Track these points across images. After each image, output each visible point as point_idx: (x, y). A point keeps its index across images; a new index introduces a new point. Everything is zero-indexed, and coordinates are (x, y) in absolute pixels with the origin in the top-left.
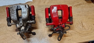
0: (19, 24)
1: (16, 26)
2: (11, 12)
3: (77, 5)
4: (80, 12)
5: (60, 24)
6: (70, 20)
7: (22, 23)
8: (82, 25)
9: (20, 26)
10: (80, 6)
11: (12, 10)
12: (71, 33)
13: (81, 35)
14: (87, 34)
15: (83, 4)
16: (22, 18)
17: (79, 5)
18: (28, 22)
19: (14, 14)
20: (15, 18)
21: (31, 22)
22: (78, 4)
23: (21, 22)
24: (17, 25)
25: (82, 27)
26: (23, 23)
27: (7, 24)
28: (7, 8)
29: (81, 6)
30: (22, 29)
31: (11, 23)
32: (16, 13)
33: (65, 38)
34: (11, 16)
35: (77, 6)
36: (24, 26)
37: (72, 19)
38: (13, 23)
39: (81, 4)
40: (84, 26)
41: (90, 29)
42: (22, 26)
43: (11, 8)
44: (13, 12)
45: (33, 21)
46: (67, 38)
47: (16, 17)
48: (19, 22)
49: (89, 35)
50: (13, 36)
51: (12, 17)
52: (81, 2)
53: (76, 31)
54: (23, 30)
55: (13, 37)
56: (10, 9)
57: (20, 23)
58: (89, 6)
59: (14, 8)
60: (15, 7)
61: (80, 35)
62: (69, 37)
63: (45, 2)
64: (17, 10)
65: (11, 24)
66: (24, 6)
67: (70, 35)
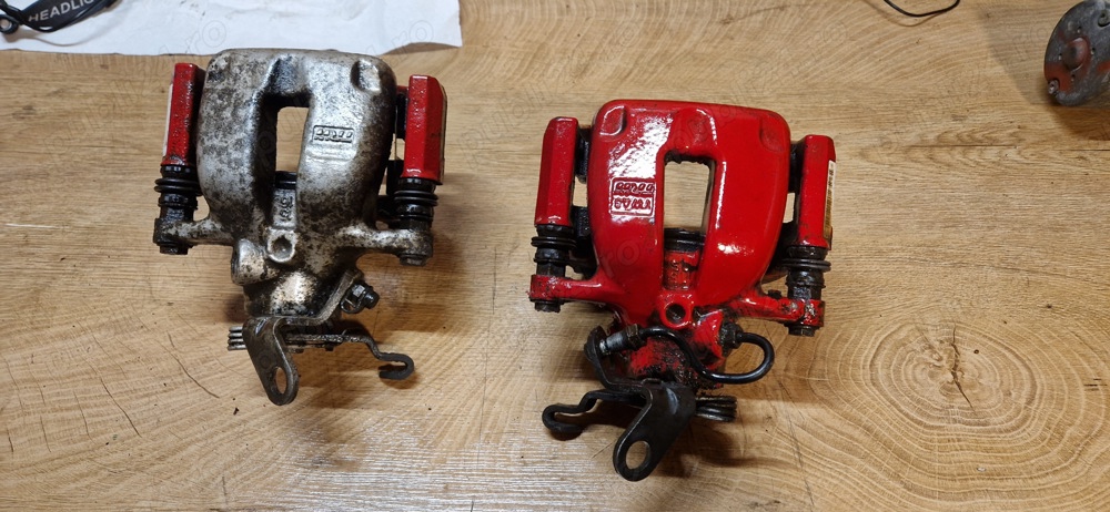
0: (262, 241)
1: (236, 256)
2: (206, 109)
3: (941, 142)
4: (953, 223)
5: (678, 309)
7: (294, 239)
8: (955, 369)
9: (269, 262)
10: (974, 155)
11: (228, 92)
12: (801, 434)
13: (909, 475)
14: (990, 475)
15: (1017, 140)
16: (301, 185)
17: (968, 144)
18: (356, 231)
19: (229, 130)
20: (230, 175)
21: (384, 237)
22: (960, 128)
23: (286, 226)
24: (245, 250)
25: (947, 390)
26: (304, 237)
27: (158, 223)
28: (180, 68)
29: (991, 154)
30: (278, 297)
31: (189, 218)
32: (250, 126)
33: (718, 473)
34: (200, 151)
35: (942, 155)
36: (309, 273)
37: (819, 274)
38: (208, 225)
39: (993, 142)
40: (966, 378)
41: (1035, 428)
42: (286, 269)
43: (220, 74)
44: (227, 114)
45: (404, 234)
46: (738, 475)
47: (245, 169)
48: (269, 221)
49: (1012, 493)
50: (187, 361)
51: (208, 166)
52: (995, 117)
53: (858, 423)
54: (290, 305)
55: (183, 369)
56: (207, 85)
57: (274, 234)
58: (1078, 170)
59: (245, 75)
60: (254, 68)
61: (896, 477)
62: (762, 473)
64: (271, 103)
65: (184, 230)
66: (346, 72)
67: (782, 449)
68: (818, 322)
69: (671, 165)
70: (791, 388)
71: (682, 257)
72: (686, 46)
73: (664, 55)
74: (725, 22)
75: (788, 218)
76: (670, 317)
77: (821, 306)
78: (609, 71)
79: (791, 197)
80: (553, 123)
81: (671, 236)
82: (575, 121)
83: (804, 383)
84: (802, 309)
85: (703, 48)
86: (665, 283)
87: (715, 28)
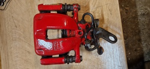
5: (79, 33)
6: (70, 10)
12: (96, 6)
33: (106, 21)
37: (68, 5)
46: (106, 17)
62: (104, 13)
63: (28, 52)
67: (99, 10)
68: (77, 5)
69: (48, 38)
70: (87, 9)
71: (68, 33)
72: (22, 34)
73: (24, 37)
74: (16, 27)
75: (56, 12)
76: (81, 34)
77: (74, 4)
78: (29, 47)
79: (51, 12)
80: (42, 64)
81: (64, 36)
82: (41, 59)
83: (85, 7)
84: (75, 8)
85: (22, 31)
86: (74, 36)
87: (18, 29)
